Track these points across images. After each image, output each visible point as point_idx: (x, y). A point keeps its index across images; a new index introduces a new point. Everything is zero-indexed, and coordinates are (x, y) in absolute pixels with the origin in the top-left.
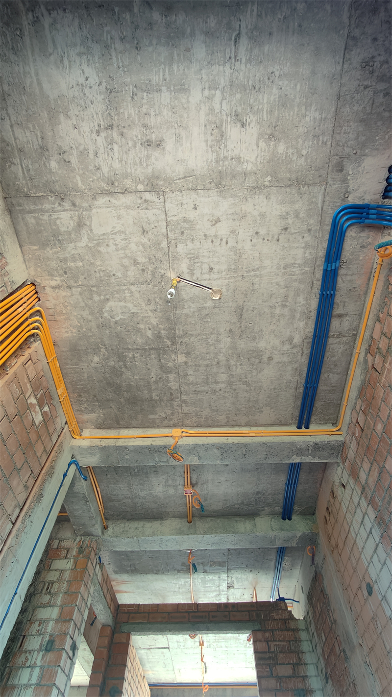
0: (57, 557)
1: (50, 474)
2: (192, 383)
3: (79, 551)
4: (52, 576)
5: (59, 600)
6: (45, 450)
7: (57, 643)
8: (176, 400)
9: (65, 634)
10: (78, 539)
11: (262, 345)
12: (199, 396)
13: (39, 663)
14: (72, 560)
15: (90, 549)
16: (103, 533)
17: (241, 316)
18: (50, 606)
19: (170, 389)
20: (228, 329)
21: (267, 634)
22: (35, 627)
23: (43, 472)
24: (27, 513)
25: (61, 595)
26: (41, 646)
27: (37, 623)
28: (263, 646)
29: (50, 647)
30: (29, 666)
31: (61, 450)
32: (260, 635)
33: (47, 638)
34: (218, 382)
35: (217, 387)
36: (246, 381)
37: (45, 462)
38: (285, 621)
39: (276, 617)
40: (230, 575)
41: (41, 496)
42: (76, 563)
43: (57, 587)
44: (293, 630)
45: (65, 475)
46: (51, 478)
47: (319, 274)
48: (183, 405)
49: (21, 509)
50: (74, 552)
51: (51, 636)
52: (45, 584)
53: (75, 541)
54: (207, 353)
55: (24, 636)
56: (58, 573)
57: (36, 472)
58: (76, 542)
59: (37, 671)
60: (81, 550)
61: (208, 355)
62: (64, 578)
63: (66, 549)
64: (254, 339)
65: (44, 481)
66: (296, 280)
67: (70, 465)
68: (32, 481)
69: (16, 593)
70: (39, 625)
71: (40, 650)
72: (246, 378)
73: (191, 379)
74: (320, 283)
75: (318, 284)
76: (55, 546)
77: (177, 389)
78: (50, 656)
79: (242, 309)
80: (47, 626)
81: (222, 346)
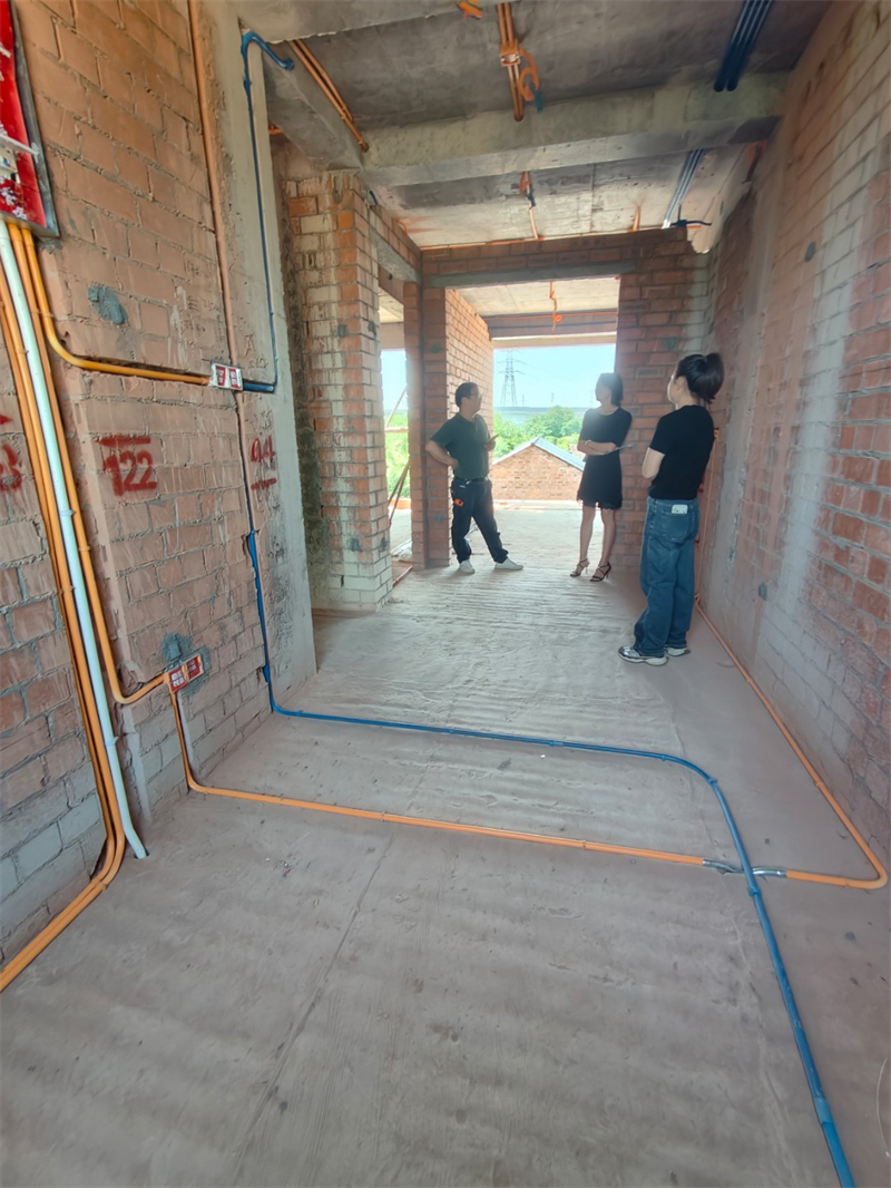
0: (304, 213)
1: (219, 103)
3: (334, 198)
4: (309, 244)
5: (332, 276)
6: (180, 51)
7: (349, 327)
9: (357, 318)
10: (325, 178)
13: (336, 348)
14: (329, 216)
15: (351, 193)
16: (362, 160)
18: (324, 285)
21: (643, 278)
22: (315, 313)
23: (205, 106)
24: (223, 204)
25: (333, 270)
26: (331, 330)
27: (316, 307)
28: (633, 293)
29: (342, 331)
30: (328, 352)
31: (210, 28)
32: (631, 279)
33: (336, 323)
37: (194, 81)
38: (676, 257)
39: (663, 253)
40: (597, 193)
41: (226, 159)
42: (336, 220)
43: (322, 259)
44: (685, 269)
45: (247, 84)
46: (225, 110)
49: (212, 203)
50: (327, 201)
51: (339, 320)
52: (304, 257)
53: (321, 180)
55: (307, 323)
56: (315, 239)
57: (194, 116)
58: (324, 182)
59: (338, 357)
60: (336, 197)
62: (327, 246)
63: (312, 196)
65: (217, 125)
67: (244, 52)
68: (196, 140)
69: (271, 314)
70: (320, 309)
71: (332, 336)
76: (294, 194)
78: (347, 342)
80: (330, 310)
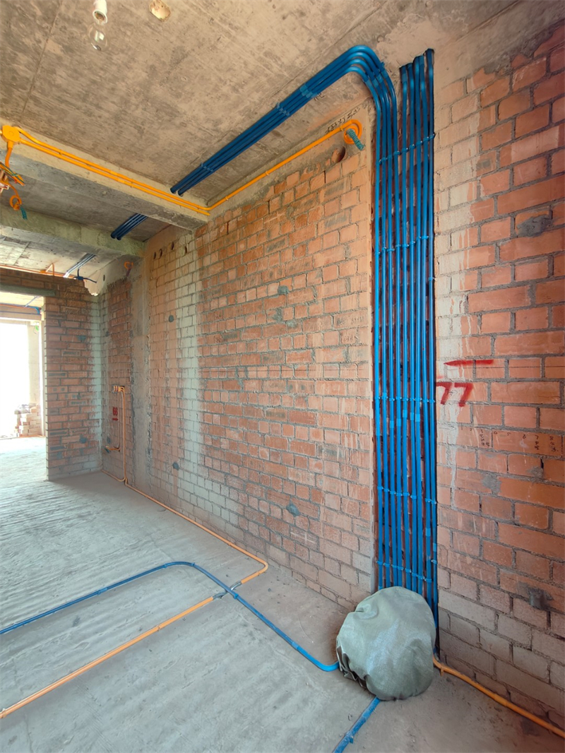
2: (58, 87)
8: (20, 89)
11: (183, 107)
12: (63, 106)
17: (178, 62)
19: (14, 71)
20: (150, 63)
21: (61, 301)
28: (55, 308)
32: (53, 301)
34: (101, 108)
35: (97, 112)
36: (141, 128)
38: (80, 295)
39: (72, 291)
40: (28, 250)
44: (86, 302)
47: (291, 89)
48: (32, 101)
54: (102, 69)
61: (102, 72)
64: (178, 96)
66: (266, 75)
72: (143, 125)
73: (59, 81)
74: (285, 96)
75: (283, 96)
77: (27, 79)
79: (185, 56)
81: (130, 75)
